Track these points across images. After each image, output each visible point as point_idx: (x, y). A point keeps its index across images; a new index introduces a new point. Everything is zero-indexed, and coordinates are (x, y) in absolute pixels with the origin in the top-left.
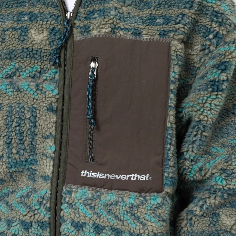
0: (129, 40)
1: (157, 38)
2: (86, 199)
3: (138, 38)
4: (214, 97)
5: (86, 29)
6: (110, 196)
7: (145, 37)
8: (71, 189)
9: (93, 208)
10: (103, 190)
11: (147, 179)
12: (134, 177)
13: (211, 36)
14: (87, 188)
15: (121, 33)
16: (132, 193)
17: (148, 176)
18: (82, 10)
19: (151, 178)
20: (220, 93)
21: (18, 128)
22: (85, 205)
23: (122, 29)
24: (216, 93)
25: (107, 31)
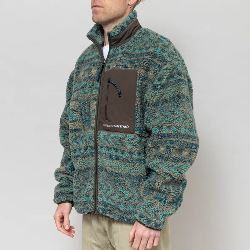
0: (123, 70)
1: (133, 68)
2: (105, 136)
3: (127, 69)
4: (153, 91)
5: (109, 67)
6: (113, 135)
7: (129, 68)
8: (100, 132)
9: (107, 140)
10: (111, 132)
11: (127, 127)
12: (121, 126)
13: (157, 67)
14: (106, 131)
15: (120, 67)
16: (121, 133)
17: (127, 126)
18: (109, 59)
19: (128, 127)
20: (156, 90)
21: (83, 108)
22: (104, 138)
23: (120, 66)
24: (154, 90)
25: (114, 67)
